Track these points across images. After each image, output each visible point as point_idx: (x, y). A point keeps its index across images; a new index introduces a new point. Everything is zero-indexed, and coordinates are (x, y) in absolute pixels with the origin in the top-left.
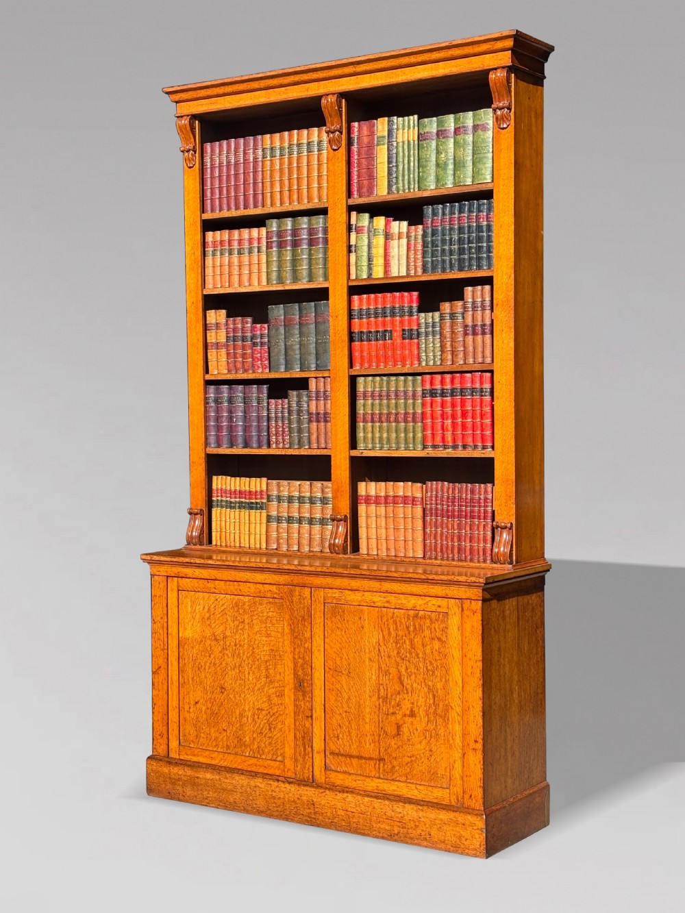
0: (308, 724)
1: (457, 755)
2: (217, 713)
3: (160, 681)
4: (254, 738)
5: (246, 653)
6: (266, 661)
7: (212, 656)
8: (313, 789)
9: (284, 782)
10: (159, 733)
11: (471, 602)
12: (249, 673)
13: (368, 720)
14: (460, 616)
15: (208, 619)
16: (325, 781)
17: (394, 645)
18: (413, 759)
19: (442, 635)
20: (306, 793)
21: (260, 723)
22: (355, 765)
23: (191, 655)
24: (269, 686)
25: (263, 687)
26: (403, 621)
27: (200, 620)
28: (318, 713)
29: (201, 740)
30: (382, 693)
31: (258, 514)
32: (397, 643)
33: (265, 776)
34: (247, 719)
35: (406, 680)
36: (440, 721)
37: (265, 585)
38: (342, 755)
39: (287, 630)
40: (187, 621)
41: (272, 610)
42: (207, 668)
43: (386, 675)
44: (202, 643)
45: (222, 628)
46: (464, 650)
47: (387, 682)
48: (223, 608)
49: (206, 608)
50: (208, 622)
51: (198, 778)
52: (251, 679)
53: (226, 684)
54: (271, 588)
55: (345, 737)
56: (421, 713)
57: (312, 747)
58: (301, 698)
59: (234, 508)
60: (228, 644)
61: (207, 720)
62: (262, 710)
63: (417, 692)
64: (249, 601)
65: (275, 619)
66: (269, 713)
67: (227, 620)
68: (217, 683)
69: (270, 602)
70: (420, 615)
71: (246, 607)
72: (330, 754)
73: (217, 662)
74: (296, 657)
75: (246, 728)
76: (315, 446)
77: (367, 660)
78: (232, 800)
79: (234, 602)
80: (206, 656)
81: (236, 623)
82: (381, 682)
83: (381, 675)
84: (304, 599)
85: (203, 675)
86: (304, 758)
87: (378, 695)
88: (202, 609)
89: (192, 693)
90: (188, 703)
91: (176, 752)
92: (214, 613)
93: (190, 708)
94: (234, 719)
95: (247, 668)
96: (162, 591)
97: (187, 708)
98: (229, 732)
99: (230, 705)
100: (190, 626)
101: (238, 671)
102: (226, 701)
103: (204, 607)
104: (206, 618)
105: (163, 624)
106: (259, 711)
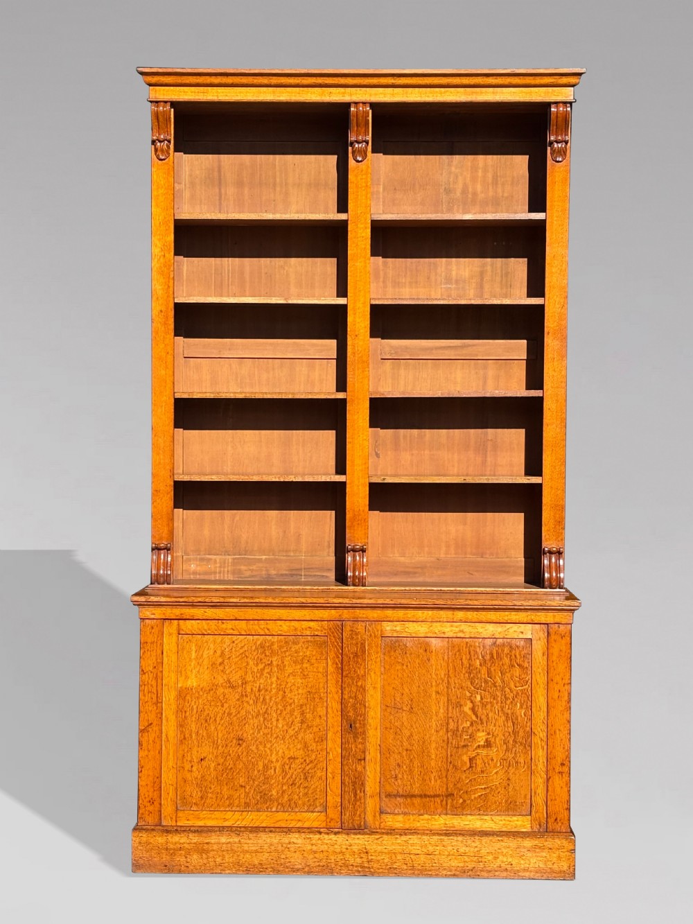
0: (359, 768)
1: (540, 781)
2: (231, 768)
3: (151, 739)
4: (284, 792)
5: (273, 699)
6: (301, 706)
7: (226, 705)
8: (367, 836)
9: (328, 834)
10: (147, 799)
11: (559, 627)
12: (278, 720)
13: (433, 757)
14: (546, 640)
15: (220, 664)
16: (380, 825)
17: (467, 675)
18: (488, 791)
19: (524, 661)
20: (357, 841)
21: (293, 774)
22: (416, 805)
23: (195, 707)
24: (305, 731)
25: (297, 733)
26: (478, 650)
27: (210, 666)
28: (373, 753)
29: (208, 801)
30: (452, 725)
32: (470, 673)
33: (300, 830)
34: (275, 770)
35: (480, 709)
36: (519, 748)
37: (303, 623)
38: (402, 796)
39: (331, 669)
40: (189, 668)
41: (310, 649)
42: (218, 719)
43: (457, 707)
44: (212, 692)
45: (239, 674)
46: (550, 675)
47: (458, 714)
48: (241, 651)
49: (219, 652)
50: (221, 668)
51: (207, 843)
52: (280, 726)
53: (245, 735)
54: (312, 624)
55: (405, 777)
56: (497, 742)
57: (364, 791)
58: (351, 740)
60: (249, 690)
61: (217, 778)
62: (294, 758)
63: (494, 721)
64: (279, 641)
65: (314, 658)
66: (305, 761)
67: (248, 664)
68: (232, 735)
69: (308, 641)
70: (498, 643)
71: (275, 647)
72: (386, 797)
73: (233, 711)
74: (346, 697)
75: (273, 781)
77: (434, 693)
78: (256, 862)
79: (259, 643)
80: (217, 706)
81: (261, 666)
82: (450, 715)
83: (450, 708)
84: (357, 634)
85: (213, 728)
86: (354, 805)
87: (447, 729)
88: (212, 653)
89: (195, 749)
90: (191, 761)
91: (171, 818)
92: (230, 658)
93: (192, 766)
94: (256, 772)
95: (275, 715)
96: (156, 636)
97: (187, 767)
98: (248, 787)
99: (250, 758)
100: (194, 674)
101: (262, 719)
102: (245, 753)
103: (215, 651)
104: (218, 663)
105: (157, 674)
106: (291, 761)
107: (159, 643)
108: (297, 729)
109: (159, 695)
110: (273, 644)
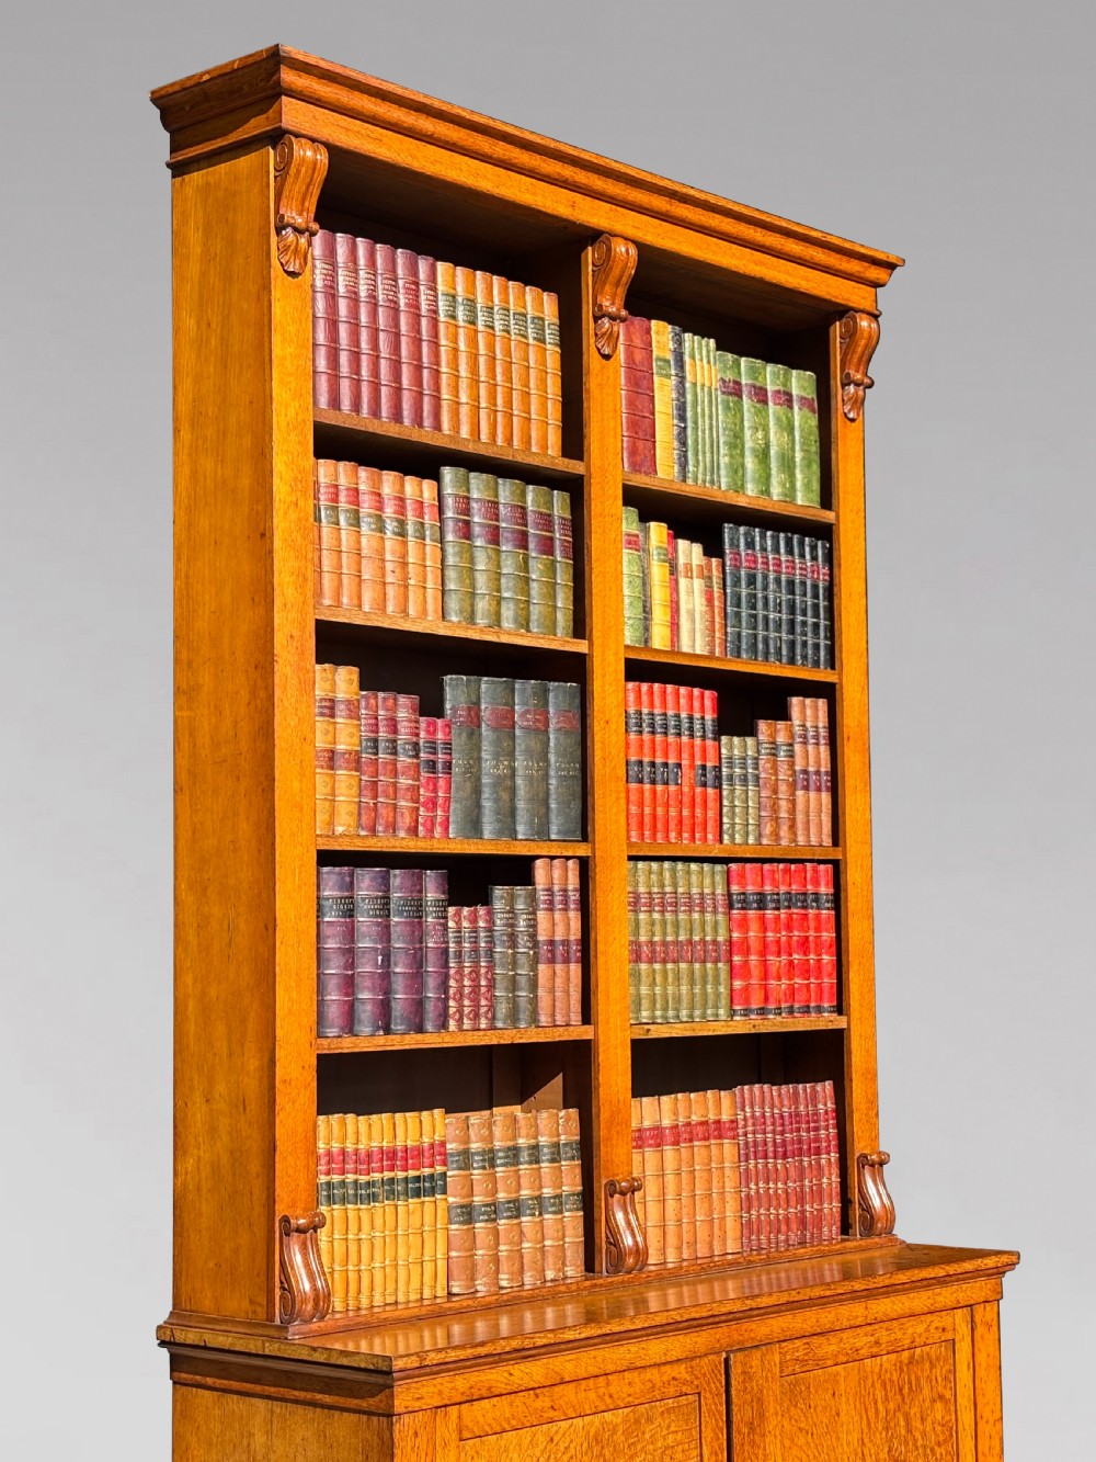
11: (985, 1309)
14: (970, 1339)
17: (884, 1434)
19: (946, 1388)
31: (429, 1208)
32: (887, 1429)
37: (663, 1369)
41: (673, 1429)
46: (979, 1408)
54: (679, 1369)
69: (668, 1410)
71: (619, 1437)
76: (544, 1019)
79: (593, 1431)
84: (751, 1379)
96: (423, 1455)
110: (614, 1431)
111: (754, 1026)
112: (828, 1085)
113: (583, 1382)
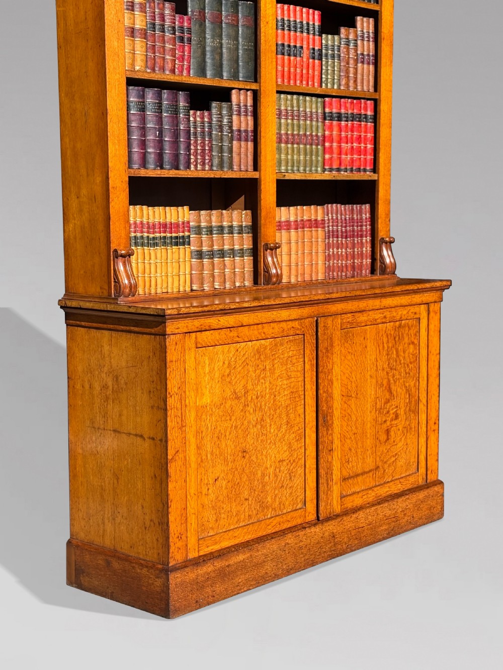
0: (330, 459)
1: (423, 441)
2: (238, 483)
3: (178, 469)
4: (276, 496)
5: (267, 405)
6: (287, 407)
7: (233, 418)
8: (334, 521)
10: (176, 535)
11: (435, 305)
12: (270, 426)
13: (368, 436)
14: (428, 318)
15: (228, 375)
16: (341, 509)
17: (386, 357)
18: (397, 458)
19: (415, 339)
20: (328, 528)
21: (281, 476)
22: (358, 483)
23: (209, 425)
25: (284, 435)
26: (392, 332)
27: (220, 379)
28: (336, 443)
30: (378, 405)
31: (182, 251)
32: (388, 355)
34: (269, 477)
35: (393, 387)
36: (412, 415)
37: (288, 323)
38: (351, 477)
39: (307, 367)
40: (204, 384)
41: (292, 349)
42: (228, 434)
43: (381, 387)
44: (222, 407)
45: (243, 383)
46: (429, 348)
47: (381, 394)
48: (244, 359)
49: (226, 363)
50: (228, 380)
51: (228, 566)
52: (272, 431)
53: (248, 446)
54: (295, 323)
55: (353, 459)
56: (401, 413)
57: (332, 480)
58: (325, 433)
59: (155, 245)
60: (250, 399)
61: (228, 496)
62: (283, 461)
63: (400, 395)
64: (271, 344)
65: (295, 357)
66: (290, 461)
67: (249, 371)
68: (238, 449)
69: (290, 341)
71: (268, 351)
72: (343, 481)
73: (239, 423)
75: (268, 488)
77: (369, 377)
78: (263, 573)
79: (256, 348)
80: (226, 421)
81: (258, 373)
82: (377, 395)
83: (378, 388)
84: (327, 329)
85: (224, 444)
87: (376, 409)
88: (221, 364)
89: (210, 471)
90: (207, 484)
91: (195, 550)
92: (235, 367)
93: (208, 489)
94: (256, 482)
95: (268, 421)
96: (180, 353)
97: (205, 491)
98: (250, 499)
99: (252, 469)
100: (208, 390)
101: (259, 427)
102: (248, 465)
103: (224, 363)
104: (226, 374)
105: (181, 395)
106: (280, 463)
107: (182, 360)
108: (284, 431)
109: (183, 418)
110: (265, 348)
111: (334, 176)
112: (368, 206)
113: (252, 326)
